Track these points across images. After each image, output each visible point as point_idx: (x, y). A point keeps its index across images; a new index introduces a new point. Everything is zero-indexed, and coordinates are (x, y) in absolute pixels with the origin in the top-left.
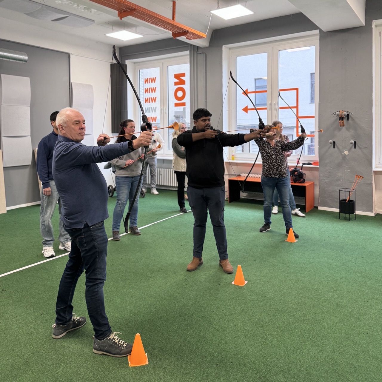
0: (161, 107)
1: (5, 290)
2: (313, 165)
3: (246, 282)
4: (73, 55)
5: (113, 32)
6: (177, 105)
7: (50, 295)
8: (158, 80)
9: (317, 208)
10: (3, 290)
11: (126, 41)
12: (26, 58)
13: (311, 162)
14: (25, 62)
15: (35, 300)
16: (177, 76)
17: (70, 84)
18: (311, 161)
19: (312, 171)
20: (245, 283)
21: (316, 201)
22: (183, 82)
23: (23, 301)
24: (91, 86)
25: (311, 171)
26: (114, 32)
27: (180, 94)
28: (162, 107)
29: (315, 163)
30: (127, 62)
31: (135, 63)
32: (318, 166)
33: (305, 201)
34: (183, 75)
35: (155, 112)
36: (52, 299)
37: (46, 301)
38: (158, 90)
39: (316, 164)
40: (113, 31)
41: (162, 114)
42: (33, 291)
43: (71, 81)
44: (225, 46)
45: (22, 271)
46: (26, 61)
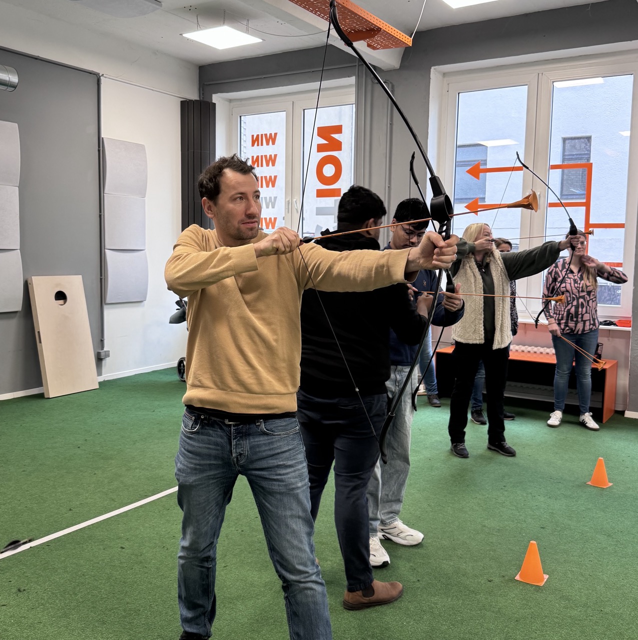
0: (286, 198)
1: (24, 590)
2: (617, 326)
3: (546, 577)
4: (105, 77)
5: (198, 30)
6: (321, 194)
7: (128, 603)
8: (281, 140)
9: (623, 413)
10: (19, 590)
11: (223, 50)
12: (14, 79)
13: (612, 320)
14: (13, 89)
15: (99, 615)
16: (324, 132)
17: (100, 141)
18: (612, 317)
19: (612, 337)
20: (543, 579)
21: (620, 400)
22: (337, 146)
23: (71, 616)
24: (141, 148)
25: (610, 339)
26: (201, 29)
27: (329, 170)
28: (289, 198)
29: (619, 321)
30: (216, 98)
31: (230, 101)
32: (630, 329)
33: (601, 400)
34: (338, 129)
35: (273, 207)
36: (135, 612)
37: (125, 617)
38: (281, 161)
39: (624, 322)
40: (199, 27)
41: (288, 212)
42: (88, 593)
43: (103, 135)
44: (436, 67)
45: (47, 544)
46: (14, 86)
